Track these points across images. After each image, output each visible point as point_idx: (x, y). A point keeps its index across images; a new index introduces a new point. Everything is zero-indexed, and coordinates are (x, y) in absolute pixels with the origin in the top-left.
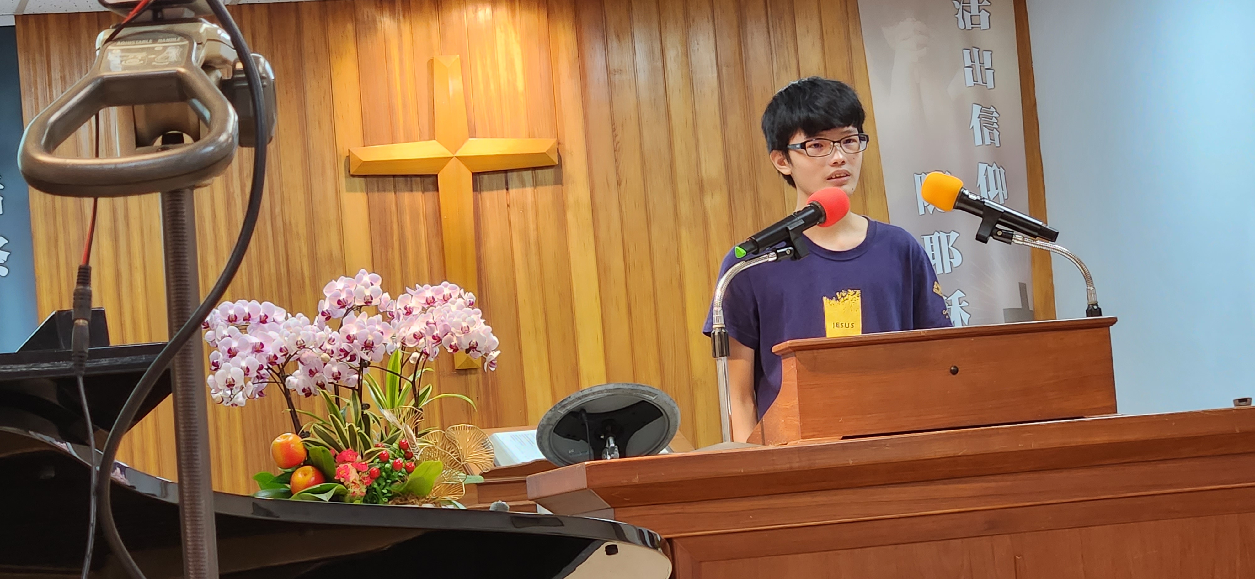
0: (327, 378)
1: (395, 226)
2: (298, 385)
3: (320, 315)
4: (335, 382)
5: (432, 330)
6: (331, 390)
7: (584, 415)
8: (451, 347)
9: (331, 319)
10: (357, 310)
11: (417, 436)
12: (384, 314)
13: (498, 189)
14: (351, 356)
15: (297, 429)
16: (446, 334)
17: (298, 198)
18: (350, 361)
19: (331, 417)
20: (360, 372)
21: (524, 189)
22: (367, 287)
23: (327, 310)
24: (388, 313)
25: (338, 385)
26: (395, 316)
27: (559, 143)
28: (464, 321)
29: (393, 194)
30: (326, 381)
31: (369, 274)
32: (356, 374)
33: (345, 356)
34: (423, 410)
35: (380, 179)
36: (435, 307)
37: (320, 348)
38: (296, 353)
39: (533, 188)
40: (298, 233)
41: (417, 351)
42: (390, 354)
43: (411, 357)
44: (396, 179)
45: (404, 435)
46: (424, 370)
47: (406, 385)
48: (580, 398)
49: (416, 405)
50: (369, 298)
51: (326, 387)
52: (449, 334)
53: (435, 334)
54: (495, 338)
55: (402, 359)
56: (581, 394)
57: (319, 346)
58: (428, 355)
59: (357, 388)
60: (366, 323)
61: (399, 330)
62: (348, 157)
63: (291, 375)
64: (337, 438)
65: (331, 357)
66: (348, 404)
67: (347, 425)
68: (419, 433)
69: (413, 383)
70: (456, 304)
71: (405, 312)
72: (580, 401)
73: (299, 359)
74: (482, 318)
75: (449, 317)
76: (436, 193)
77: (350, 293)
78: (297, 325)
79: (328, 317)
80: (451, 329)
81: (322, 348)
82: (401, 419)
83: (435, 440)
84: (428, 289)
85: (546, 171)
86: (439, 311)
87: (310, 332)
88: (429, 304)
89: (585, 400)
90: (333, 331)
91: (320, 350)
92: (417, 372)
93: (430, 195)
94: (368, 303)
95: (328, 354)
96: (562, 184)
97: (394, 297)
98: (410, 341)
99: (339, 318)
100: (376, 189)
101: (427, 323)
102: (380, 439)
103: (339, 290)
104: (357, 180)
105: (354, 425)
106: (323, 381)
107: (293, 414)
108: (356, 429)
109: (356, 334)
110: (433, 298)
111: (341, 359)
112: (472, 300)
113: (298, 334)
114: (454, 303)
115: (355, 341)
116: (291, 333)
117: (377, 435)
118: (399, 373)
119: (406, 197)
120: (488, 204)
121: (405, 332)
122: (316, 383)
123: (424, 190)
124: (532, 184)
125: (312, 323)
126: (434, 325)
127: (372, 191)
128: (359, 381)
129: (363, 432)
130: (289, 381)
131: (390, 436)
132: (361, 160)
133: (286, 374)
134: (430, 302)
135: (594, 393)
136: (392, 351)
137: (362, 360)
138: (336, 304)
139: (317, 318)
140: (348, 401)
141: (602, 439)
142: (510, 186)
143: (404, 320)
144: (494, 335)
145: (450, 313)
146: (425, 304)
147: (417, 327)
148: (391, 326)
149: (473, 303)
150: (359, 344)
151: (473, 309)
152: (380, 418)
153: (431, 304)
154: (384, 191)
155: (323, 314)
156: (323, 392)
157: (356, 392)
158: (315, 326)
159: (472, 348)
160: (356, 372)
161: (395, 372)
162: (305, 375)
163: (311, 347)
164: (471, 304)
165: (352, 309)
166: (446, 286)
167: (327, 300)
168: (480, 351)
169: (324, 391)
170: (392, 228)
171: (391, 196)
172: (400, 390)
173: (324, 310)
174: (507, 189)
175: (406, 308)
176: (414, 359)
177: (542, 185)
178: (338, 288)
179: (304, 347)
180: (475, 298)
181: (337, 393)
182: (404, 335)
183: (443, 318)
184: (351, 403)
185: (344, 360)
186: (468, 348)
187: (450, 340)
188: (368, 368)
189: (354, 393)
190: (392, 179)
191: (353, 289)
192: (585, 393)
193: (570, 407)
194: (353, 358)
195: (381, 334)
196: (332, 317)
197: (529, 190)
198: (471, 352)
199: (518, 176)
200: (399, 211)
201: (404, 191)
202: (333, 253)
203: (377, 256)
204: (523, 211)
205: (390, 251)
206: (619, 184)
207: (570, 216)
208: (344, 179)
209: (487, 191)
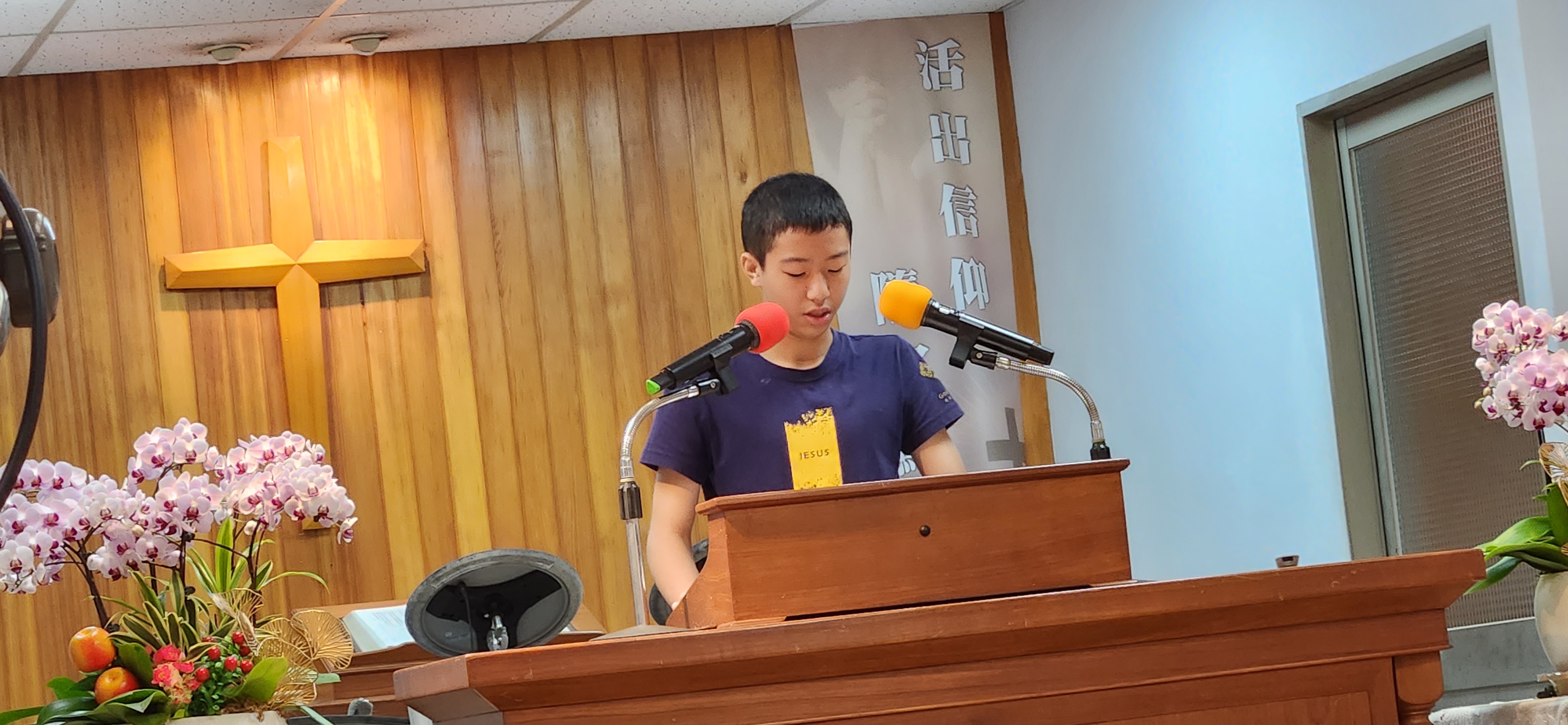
0: (141, 556)
1: (224, 353)
2: (103, 566)
3: (130, 476)
4: (151, 560)
5: (272, 493)
6: (146, 571)
7: (463, 589)
8: (296, 514)
9: (144, 481)
10: (177, 468)
11: (255, 626)
12: (211, 473)
13: (351, 303)
14: (170, 528)
15: (103, 621)
16: (289, 498)
17: (101, 319)
18: (169, 534)
19: (146, 605)
20: (181, 547)
21: (384, 303)
22: (188, 440)
23: (139, 470)
24: (216, 472)
25: (155, 565)
26: (225, 476)
27: (426, 245)
28: (311, 481)
29: (221, 312)
30: (139, 560)
31: (191, 423)
32: (177, 549)
33: (163, 528)
34: (263, 593)
35: (204, 293)
36: (275, 463)
37: (131, 518)
38: (100, 526)
39: (394, 302)
40: (101, 363)
41: (253, 519)
42: (219, 523)
43: (246, 527)
44: (225, 293)
45: (239, 625)
46: (262, 542)
47: (240, 562)
48: (457, 569)
49: (254, 586)
50: (191, 454)
51: (139, 567)
52: (293, 497)
53: (275, 498)
54: (350, 502)
55: (235, 530)
56: (458, 563)
57: (130, 516)
58: (266, 524)
59: (178, 567)
60: (188, 485)
61: (230, 492)
62: (163, 267)
63: (94, 553)
64: (154, 631)
65: (145, 529)
66: (168, 588)
67: (167, 614)
68: (257, 622)
69: (249, 559)
70: (301, 459)
71: (237, 470)
72: (458, 572)
73: (104, 533)
74: (334, 477)
75: (292, 476)
76: (274, 310)
77: (167, 448)
78: (101, 490)
79: (140, 478)
80: (294, 491)
81: (133, 518)
82: (235, 605)
83: (278, 630)
84: (265, 440)
85: (410, 279)
86: (280, 468)
87: (118, 499)
88: (266, 459)
89: (464, 571)
90: (147, 496)
91: (130, 521)
92: (254, 545)
93: (267, 312)
94: (190, 460)
95: (141, 525)
96: (431, 297)
97: (223, 451)
98: (244, 507)
99: (154, 479)
100: (199, 305)
101: (266, 485)
102: (208, 630)
103: (154, 444)
104: (175, 294)
105: (175, 615)
106: (136, 560)
107: (98, 602)
108: (178, 619)
109: (177, 500)
110: (272, 453)
111: (158, 531)
112: (321, 454)
113: (103, 502)
114: (297, 458)
115: (175, 509)
116: (94, 500)
117: (204, 626)
118: (231, 547)
119: (238, 316)
120: (339, 322)
121: (237, 495)
122: (125, 562)
123: (260, 307)
124: (393, 297)
125: (119, 488)
126: (274, 487)
127: (196, 310)
128: (181, 558)
129: (187, 622)
130: (92, 561)
131: (221, 627)
132: (179, 271)
133: (88, 552)
134: (269, 457)
135: (475, 562)
136: (222, 519)
137: (184, 533)
138: (149, 462)
139: (126, 479)
140: (167, 583)
141: (486, 618)
142: (366, 300)
143: (236, 481)
144: (349, 498)
145: (294, 471)
146: (261, 459)
147: (252, 490)
148: (220, 489)
149: (322, 457)
150: (179, 513)
151: (322, 465)
152: (209, 604)
153: (270, 460)
154: (210, 308)
155: (134, 474)
156: (135, 574)
157: (177, 572)
158: (125, 490)
159: (322, 515)
160: (177, 547)
161: (226, 546)
162: (111, 553)
163: (120, 517)
164: (320, 459)
165: (170, 467)
166: (288, 437)
167: (139, 457)
168: (331, 519)
169: (137, 572)
170: (220, 355)
171: (218, 315)
172: (233, 569)
173: (136, 470)
174: (363, 303)
175: (238, 465)
176: (250, 529)
177: (405, 297)
178: (152, 442)
179: (110, 518)
180: (324, 451)
181: (153, 573)
182: (236, 499)
183: (285, 478)
184: (171, 587)
185: (162, 533)
186: (316, 514)
187: (295, 506)
188: (192, 541)
189: (174, 574)
190: (219, 293)
191: (171, 444)
192: (465, 561)
193: (445, 580)
194: (173, 530)
195: (207, 500)
196: (145, 478)
197: (390, 304)
198: (321, 520)
199: (375, 287)
200: (229, 333)
201: (235, 308)
202: (147, 388)
203: (202, 390)
204: (383, 331)
205: (218, 383)
206: (501, 294)
207: (441, 335)
208: (159, 294)
209: (337, 306)
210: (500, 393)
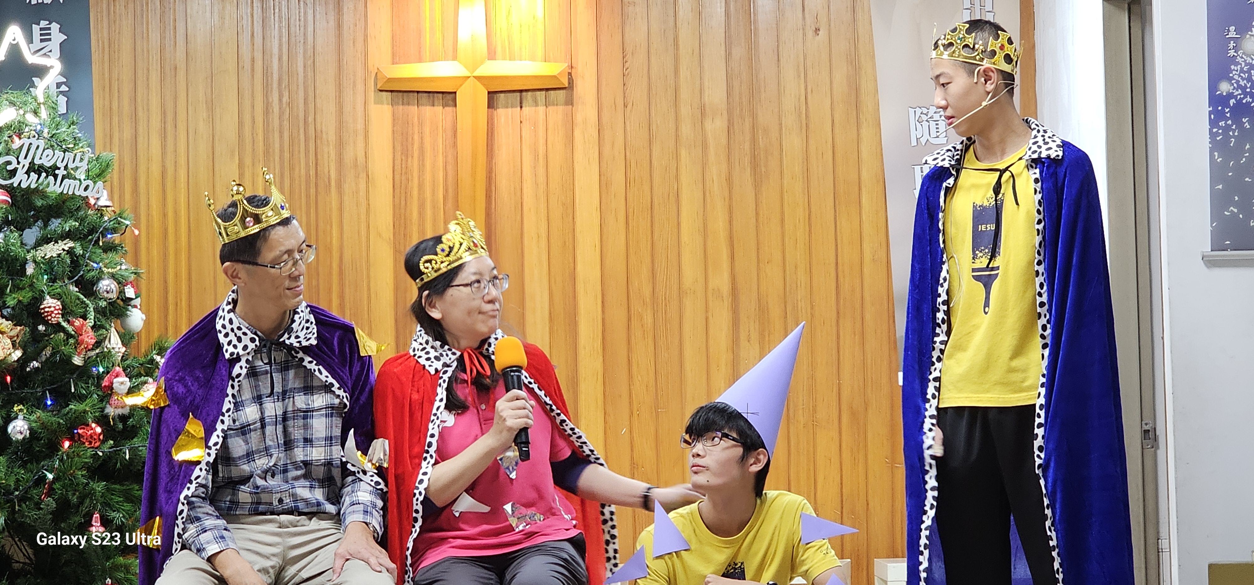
1: (416, 137)
13: (512, 106)
17: (330, 108)
21: (537, 108)
27: (571, 67)
29: (415, 106)
35: (405, 94)
39: (545, 108)
40: (327, 139)
44: (420, 94)
62: (377, 73)
76: (454, 109)
85: (558, 92)
93: (449, 109)
96: (572, 104)
100: (401, 103)
104: (384, 93)
119: (428, 111)
120: (503, 120)
123: (443, 105)
124: (544, 104)
127: (398, 104)
132: (387, 77)
142: (523, 105)
154: (409, 104)
170: (413, 139)
171: (414, 109)
174: (521, 107)
177: (553, 105)
190: (416, 94)
197: (541, 109)
199: (532, 96)
200: (421, 124)
201: (426, 106)
202: (358, 159)
203: (398, 162)
204: (534, 128)
205: (410, 160)
206: (625, 106)
207: (577, 133)
208: (373, 93)
209: (502, 108)
210: (618, 178)
